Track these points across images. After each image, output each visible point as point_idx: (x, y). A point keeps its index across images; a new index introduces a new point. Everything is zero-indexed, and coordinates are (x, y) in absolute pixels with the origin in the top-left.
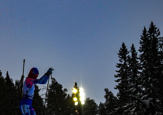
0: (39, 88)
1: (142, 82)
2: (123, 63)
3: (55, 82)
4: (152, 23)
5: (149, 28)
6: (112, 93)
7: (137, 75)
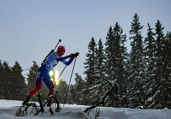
0: (22, 69)
1: (105, 70)
3: (36, 65)
4: (117, 23)
5: (115, 27)
6: (81, 77)
7: (102, 64)
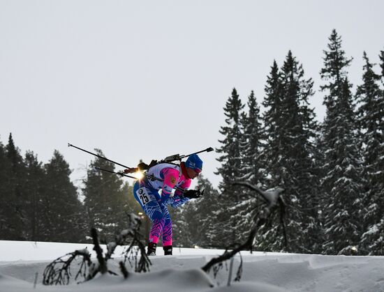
0: (70, 168)
1: (266, 163)
4: (290, 53)
5: (285, 62)
6: (209, 182)
7: (257, 150)
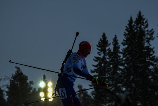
2: (101, 57)
3: (20, 72)
4: (140, 13)
5: (136, 18)
7: (117, 72)
